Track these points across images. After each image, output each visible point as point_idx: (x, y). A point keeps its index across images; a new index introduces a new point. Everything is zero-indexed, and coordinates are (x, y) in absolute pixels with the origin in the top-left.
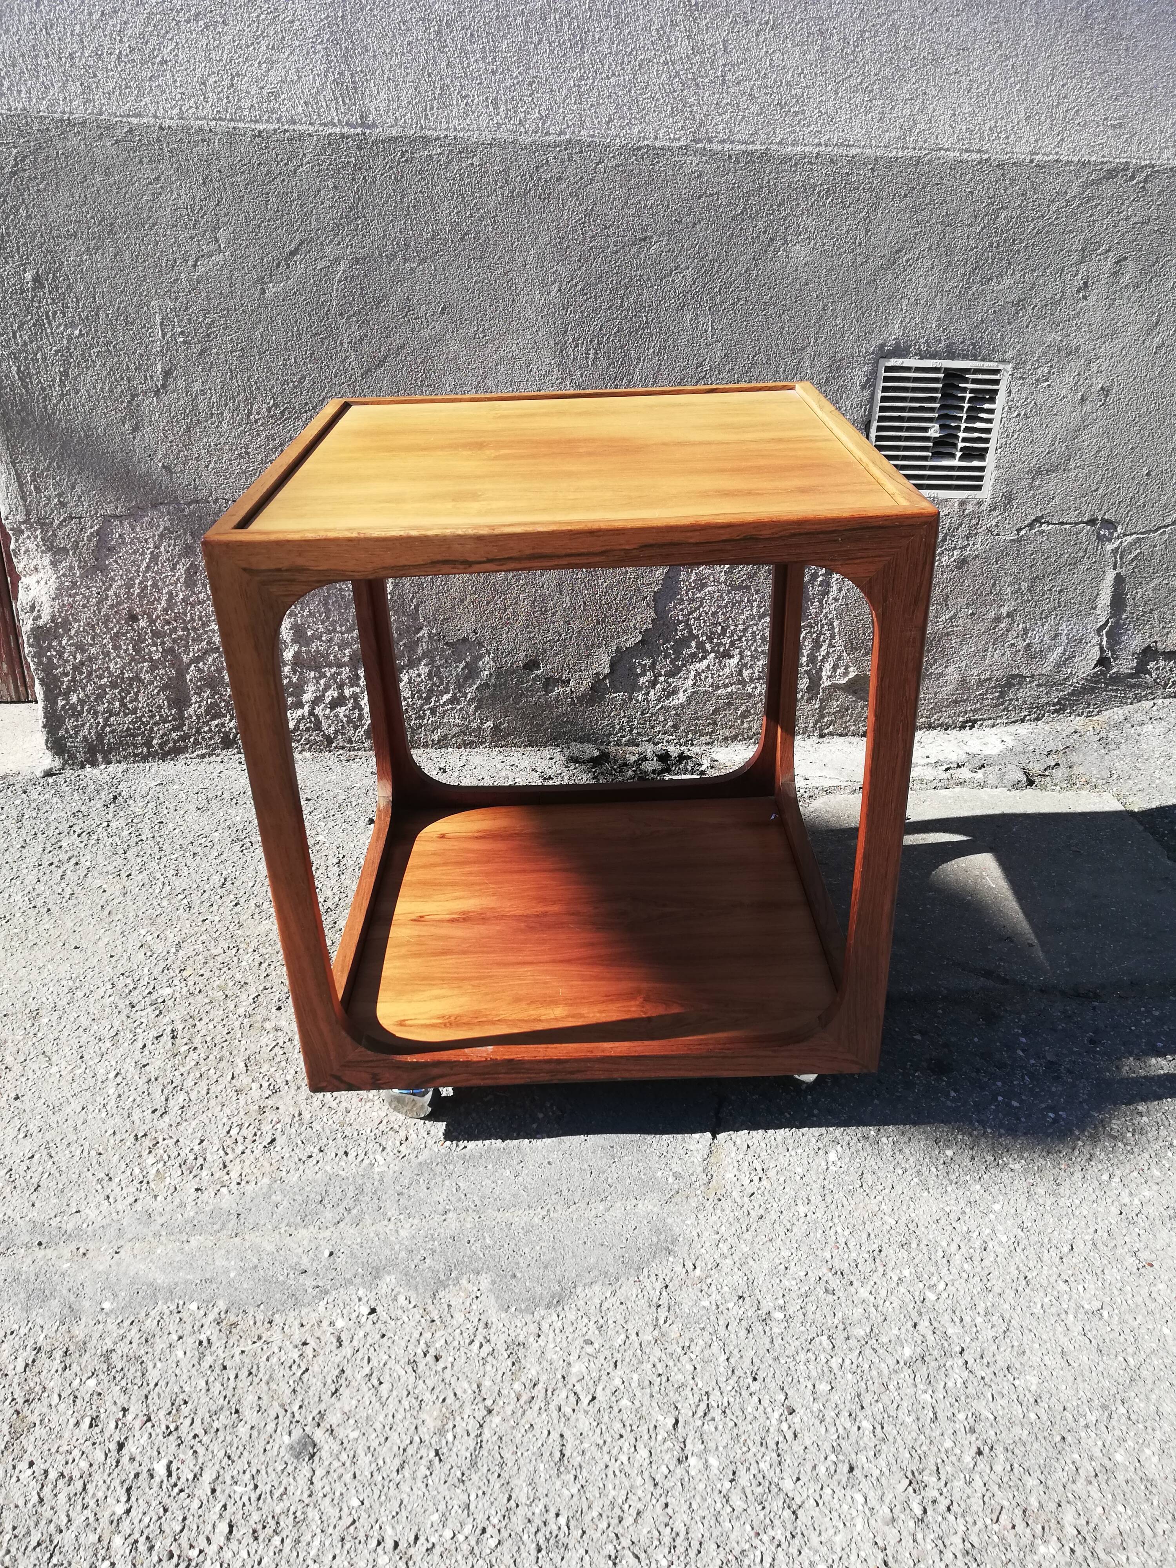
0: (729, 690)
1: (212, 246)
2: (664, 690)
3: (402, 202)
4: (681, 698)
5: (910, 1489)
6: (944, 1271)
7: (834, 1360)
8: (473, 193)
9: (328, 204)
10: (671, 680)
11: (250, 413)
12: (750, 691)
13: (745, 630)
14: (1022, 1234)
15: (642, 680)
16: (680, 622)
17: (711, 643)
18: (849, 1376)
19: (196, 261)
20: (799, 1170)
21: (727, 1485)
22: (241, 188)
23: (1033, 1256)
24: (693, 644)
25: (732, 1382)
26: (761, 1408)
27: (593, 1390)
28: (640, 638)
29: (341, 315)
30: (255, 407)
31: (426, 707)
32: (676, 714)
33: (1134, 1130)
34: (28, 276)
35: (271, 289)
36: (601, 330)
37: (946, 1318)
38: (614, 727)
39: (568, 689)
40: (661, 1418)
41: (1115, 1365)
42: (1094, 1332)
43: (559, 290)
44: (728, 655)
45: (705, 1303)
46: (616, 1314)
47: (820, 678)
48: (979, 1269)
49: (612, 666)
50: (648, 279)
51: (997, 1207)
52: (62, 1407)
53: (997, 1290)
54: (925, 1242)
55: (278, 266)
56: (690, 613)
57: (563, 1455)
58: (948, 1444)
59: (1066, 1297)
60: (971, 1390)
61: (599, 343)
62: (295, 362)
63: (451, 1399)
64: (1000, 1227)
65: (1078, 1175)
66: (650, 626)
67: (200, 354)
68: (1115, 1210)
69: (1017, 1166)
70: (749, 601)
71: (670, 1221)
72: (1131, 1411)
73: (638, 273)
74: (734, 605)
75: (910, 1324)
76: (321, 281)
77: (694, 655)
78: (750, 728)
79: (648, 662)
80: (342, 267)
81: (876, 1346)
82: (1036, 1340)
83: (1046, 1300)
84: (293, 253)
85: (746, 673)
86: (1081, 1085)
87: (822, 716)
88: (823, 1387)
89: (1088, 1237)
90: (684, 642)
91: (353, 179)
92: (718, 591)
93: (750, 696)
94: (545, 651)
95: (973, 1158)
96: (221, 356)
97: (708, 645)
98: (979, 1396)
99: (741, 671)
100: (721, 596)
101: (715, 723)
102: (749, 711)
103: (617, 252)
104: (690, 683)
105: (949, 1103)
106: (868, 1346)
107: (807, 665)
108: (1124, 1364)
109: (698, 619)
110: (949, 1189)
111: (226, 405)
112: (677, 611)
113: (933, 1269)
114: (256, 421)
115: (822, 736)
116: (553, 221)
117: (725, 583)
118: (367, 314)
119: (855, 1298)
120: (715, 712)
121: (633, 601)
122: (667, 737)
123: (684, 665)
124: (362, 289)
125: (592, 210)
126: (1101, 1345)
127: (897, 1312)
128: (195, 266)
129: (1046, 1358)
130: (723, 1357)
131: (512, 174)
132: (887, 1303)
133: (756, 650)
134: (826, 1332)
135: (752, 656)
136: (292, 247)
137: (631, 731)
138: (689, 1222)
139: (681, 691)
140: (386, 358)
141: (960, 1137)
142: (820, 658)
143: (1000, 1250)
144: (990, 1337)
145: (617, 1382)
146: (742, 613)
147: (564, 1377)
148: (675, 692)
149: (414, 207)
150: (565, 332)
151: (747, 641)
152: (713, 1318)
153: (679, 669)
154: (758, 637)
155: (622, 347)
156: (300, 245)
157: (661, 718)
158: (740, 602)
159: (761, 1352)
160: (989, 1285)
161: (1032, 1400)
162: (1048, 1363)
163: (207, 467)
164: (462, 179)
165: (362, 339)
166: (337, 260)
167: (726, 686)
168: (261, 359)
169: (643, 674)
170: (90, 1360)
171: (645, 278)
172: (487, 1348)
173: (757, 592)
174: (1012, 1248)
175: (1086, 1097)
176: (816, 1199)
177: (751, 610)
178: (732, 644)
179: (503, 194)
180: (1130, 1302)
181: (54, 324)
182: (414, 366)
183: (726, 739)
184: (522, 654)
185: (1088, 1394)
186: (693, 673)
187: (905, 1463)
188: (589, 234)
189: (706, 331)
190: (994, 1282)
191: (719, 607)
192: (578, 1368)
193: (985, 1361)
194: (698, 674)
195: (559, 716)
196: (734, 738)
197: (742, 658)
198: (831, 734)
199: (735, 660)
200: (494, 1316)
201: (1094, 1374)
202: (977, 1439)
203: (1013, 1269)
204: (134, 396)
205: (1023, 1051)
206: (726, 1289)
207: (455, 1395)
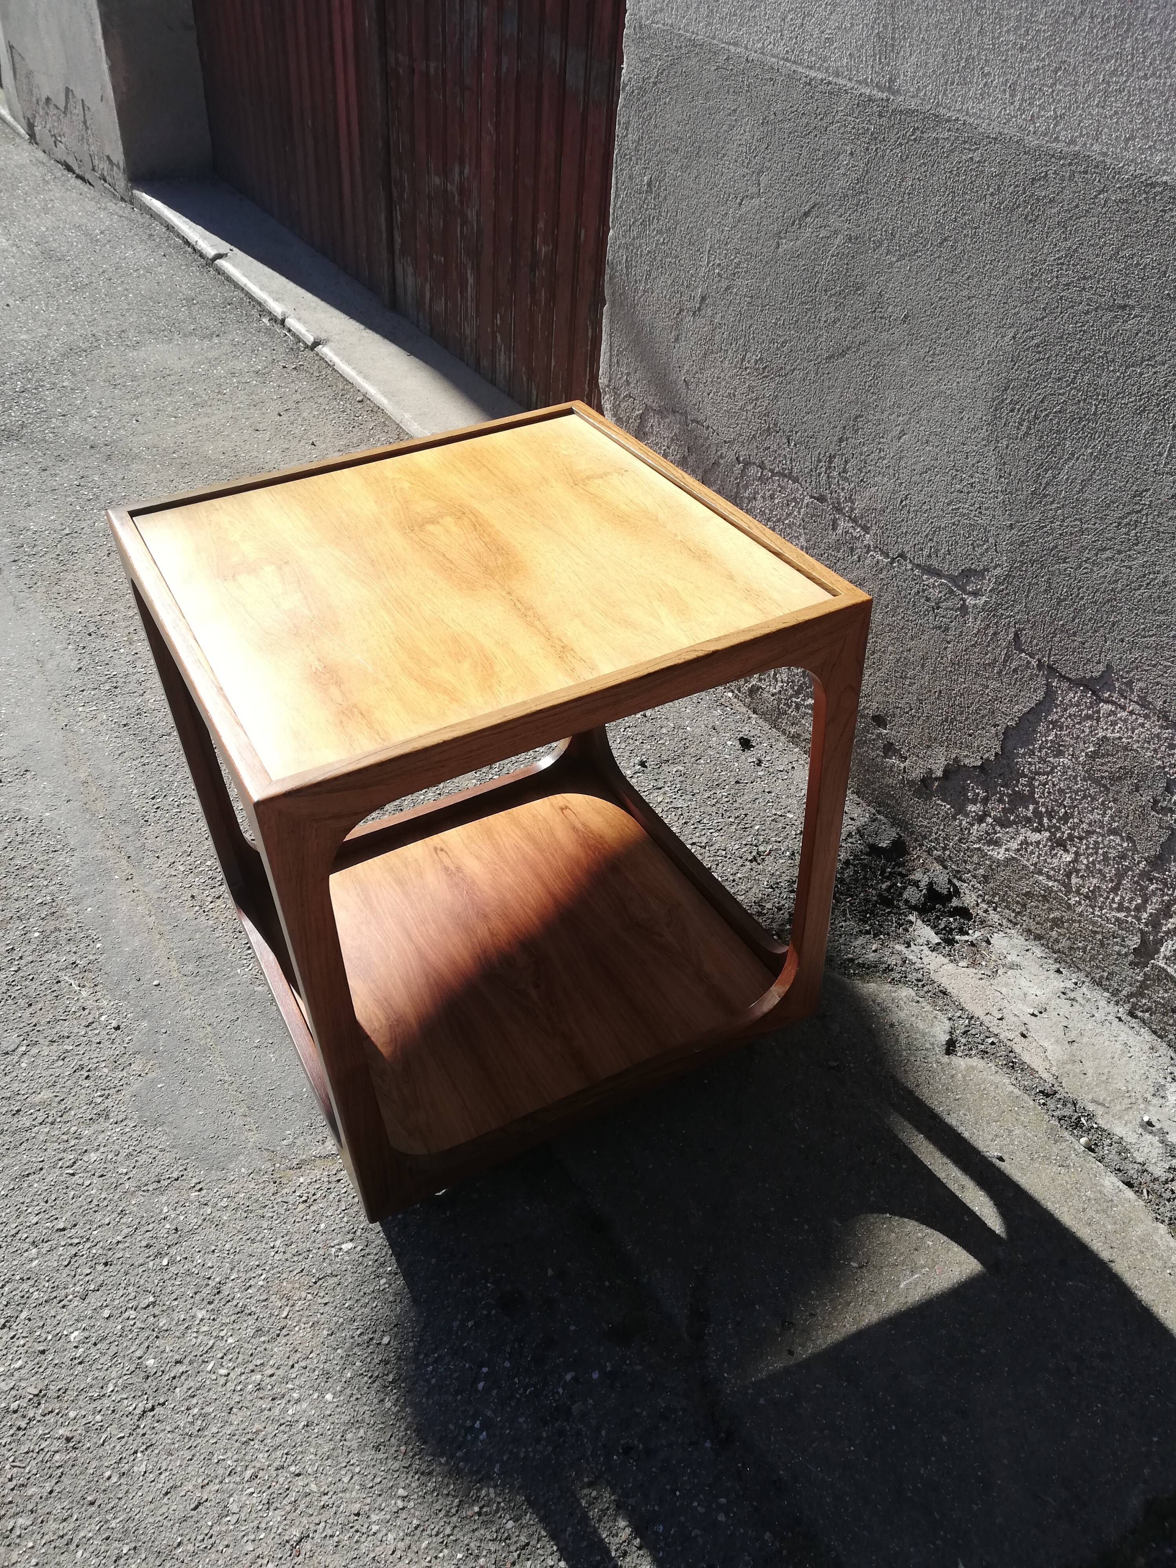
0: (1050, 884)
1: (754, 190)
2: (987, 833)
3: (900, 186)
4: (1000, 854)
5: (31, 1396)
6: (238, 1371)
7: (132, 1312)
8: (964, 193)
9: (842, 171)
10: (998, 828)
11: (743, 360)
12: (1072, 902)
13: (1089, 833)
14: (300, 1427)
15: (971, 808)
16: (1026, 776)
17: (1050, 821)
18: (119, 1327)
19: (742, 200)
20: (322, 1226)
21: (18, 1278)
22: (786, 136)
23: (278, 1441)
24: (1031, 807)
25: (100, 1251)
26: (81, 1277)
27: (79, 1171)
28: (979, 763)
29: (825, 291)
30: (749, 355)
31: (794, 699)
32: (990, 866)
33: (486, 1514)
34: (646, 179)
35: (785, 245)
36: (1042, 402)
37: (191, 1383)
38: (931, 832)
39: (902, 765)
40: (64, 1219)
41: (172, 1536)
42: (204, 1511)
43: (1014, 338)
44: (1061, 844)
45: (165, 1210)
46: (143, 1158)
47: (1158, 951)
48: (249, 1397)
49: (946, 772)
50: (1113, 361)
51: (329, 1397)
52: (18, 933)
53: (232, 1417)
54: (269, 1346)
55: (793, 224)
56: (1039, 774)
57: (28, 1175)
58: (72, 1414)
59: (238, 1479)
60: (125, 1420)
61: (1036, 417)
62: (783, 324)
63: (58, 1099)
64: (304, 1405)
65: (396, 1465)
66: (992, 758)
67: (726, 290)
68: (356, 1507)
69: (388, 1404)
70: (1103, 803)
71: (241, 1157)
72: (126, 1557)
73: (1104, 348)
74: (1085, 797)
75: (178, 1357)
76: (819, 250)
77: (1029, 820)
78: (1057, 941)
79: (983, 794)
80: (837, 242)
81: (151, 1339)
82: (185, 1462)
83: (229, 1462)
84: (806, 214)
85: (1074, 880)
86: (540, 1447)
87: (1143, 996)
88: (106, 1313)
89: (313, 1487)
90: (1020, 799)
91: (867, 149)
92: (1074, 770)
93: (1069, 907)
94: (894, 715)
95: (387, 1362)
96: (738, 297)
97: (1045, 820)
98: (121, 1427)
99: (1071, 873)
100: (1075, 777)
101: (1024, 906)
102: (1063, 923)
103: (1087, 313)
104: (1014, 845)
105: (456, 1324)
106: (151, 1332)
107: (1146, 925)
108: (175, 1544)
109: (1044, 785)
110: (339, 1351)
111: (731, 344)
112: (1026, 762)
113: (240, 1360)
114: (746, 368)
115: (1131, 1014)
116: (1031, 252)
117: (1084, 765)
118: (844, 298)
119: (194, 1309)
120: (1027, 894)
121: (985, 721)
122: (974, 882)
123: (1014, 822)
124: (847, 269)
125: (1076, 250)
126: (193, 1520)
127: (187, 1345)
128: (740, 204)
129: (167, 1474)
130: (119, 1238)
131: (1007, 181)
132: (195, 1335)
133: (1093, 863)
134: (159, 1299)
135: (1087, 866)
136: (807, 209)
137: (944, 849)
138: (243, 1170)
139: (1004, 847)
140: (848, 349)
141: (411, 1344)
142: (1164, 929)
143: (276, 1411)
144: (178, 1423)
145: (87, 1183)
146: (1092, 812)
147: (86, 1151)
148: (997, 843)
149: (909, 194)
150: (1006, 390)
151: (1088, 848)
152: (153, 1219)
153: (1009, 824)
154: (1101, 851)
155: (1058, 432)
156: (813, 207)
157: (975, 859)
158: (1094, 799)
159: (130, 1261)
160: (234, 1410)
161: (123, 1470)
162: (162, 1477)
163: (709, 394)
164: (958, 175)
165: (835, 322)
166: (836, 232)
167: (1049, 877)
168: (762, 311)
169: (974, 802)
170: (51, 925)
171: (1110, 357)
172: (99, 1100)
173: (1115, 801)
174: (282, 1421)
175: (522, 1455)
176: (293, 1249)
177: (1103, 815)
178: (1071, 837)
179: (991, 204)
180: (245, 1539)
181: (652, 227)
182: (867, 368)
183: (1029, 931)
184: (875, 705)
185: (137, 1517)
186: (1021, 838)
187: (53, 1387)
188: (1064, 280)
189: (1161, 454)
190: (240, 1413)
191: (1069, 788)
192: (93, 1156)
193: (156, 1424)
194: (1025, 843)
195: (887, 786)
196: (1038, 937)
197: (1075, 861)
198: (1143, 1021)
199: (1068, 858)
200: (127, 1092)
201: (160, 1518)
202: (80, 1435)
203: (257, 1426)
204: (681, 310)
205: (575, 1379)
206: (182, 1218)
207: (63, 1100)
